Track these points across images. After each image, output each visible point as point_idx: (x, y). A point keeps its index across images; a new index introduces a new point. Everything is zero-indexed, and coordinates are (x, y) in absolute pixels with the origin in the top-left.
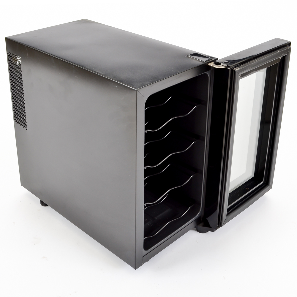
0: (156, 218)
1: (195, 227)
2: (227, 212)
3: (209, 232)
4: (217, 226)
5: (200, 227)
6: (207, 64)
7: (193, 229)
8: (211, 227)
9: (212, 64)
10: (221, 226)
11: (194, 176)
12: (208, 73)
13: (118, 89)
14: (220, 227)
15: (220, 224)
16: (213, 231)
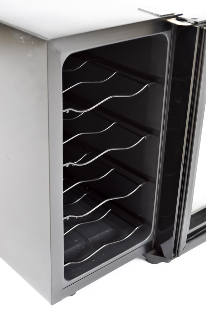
0: (90, 239)
1: (143, 255)
2: (187, 239)
3: (162, 263)
4: (173, 255)
5: (150, 255)
6: (165, 19)
7: (140, 258)
8: (165, 256)
9: (173, 21)
10: (178, 255)
11: (142, 185)
12: (167, 35)
13: (24, 42)
14: (176, 257)
15: (176, 253)
16: (167, 261)
